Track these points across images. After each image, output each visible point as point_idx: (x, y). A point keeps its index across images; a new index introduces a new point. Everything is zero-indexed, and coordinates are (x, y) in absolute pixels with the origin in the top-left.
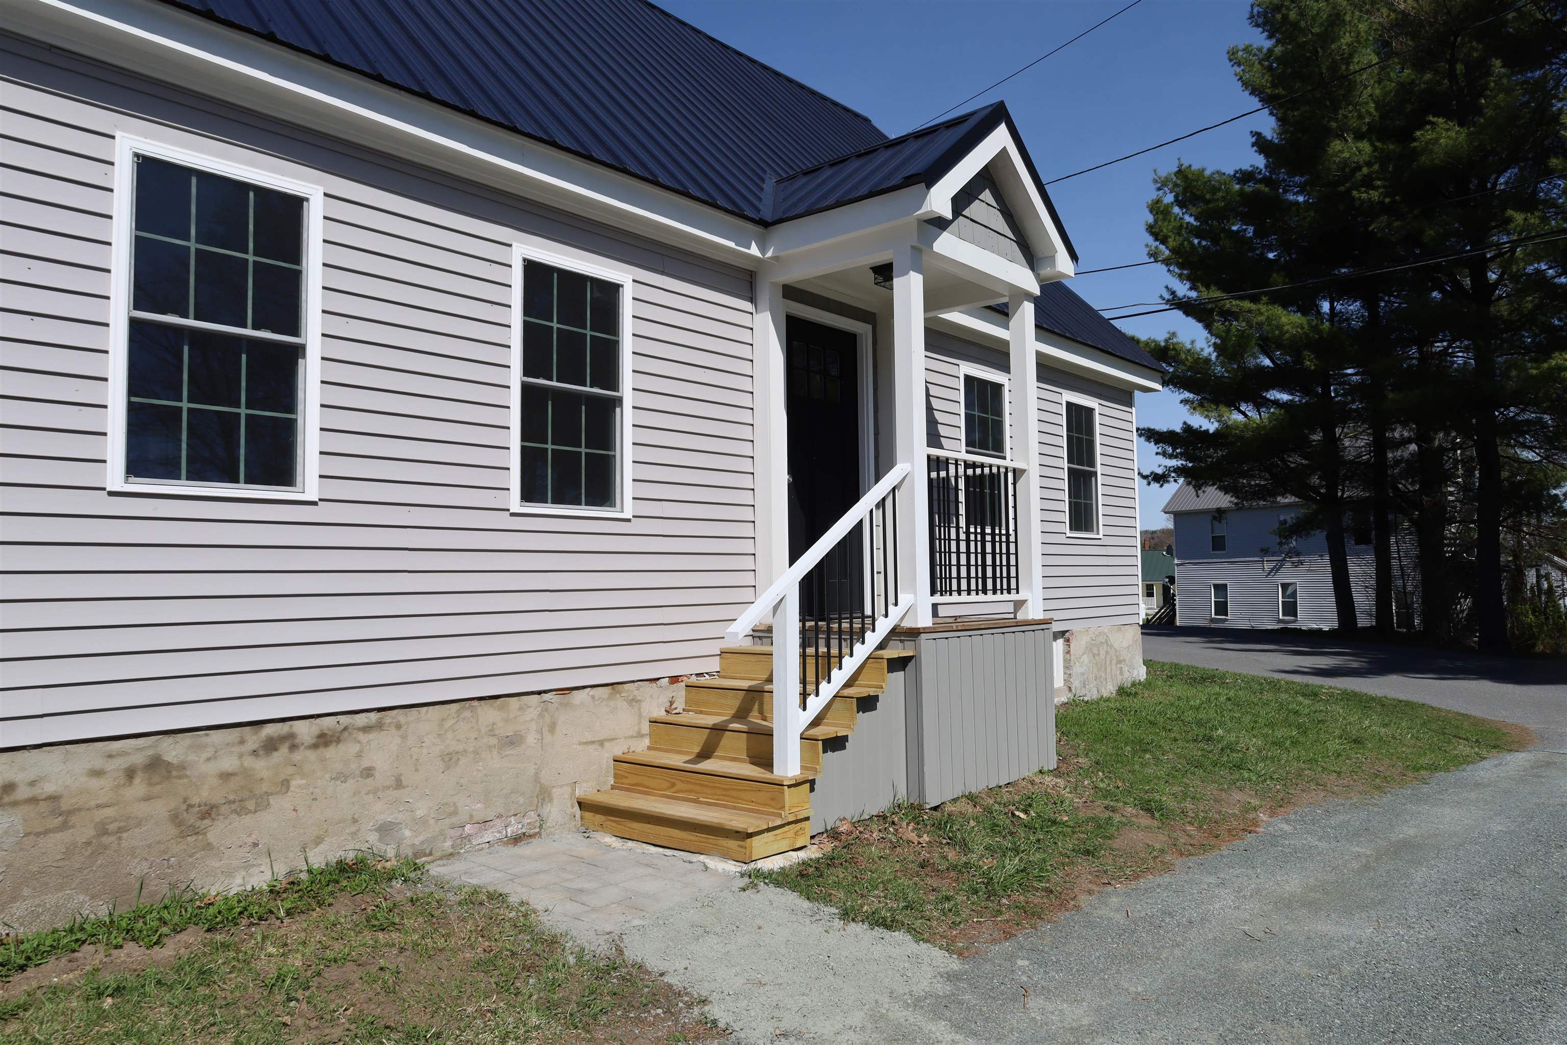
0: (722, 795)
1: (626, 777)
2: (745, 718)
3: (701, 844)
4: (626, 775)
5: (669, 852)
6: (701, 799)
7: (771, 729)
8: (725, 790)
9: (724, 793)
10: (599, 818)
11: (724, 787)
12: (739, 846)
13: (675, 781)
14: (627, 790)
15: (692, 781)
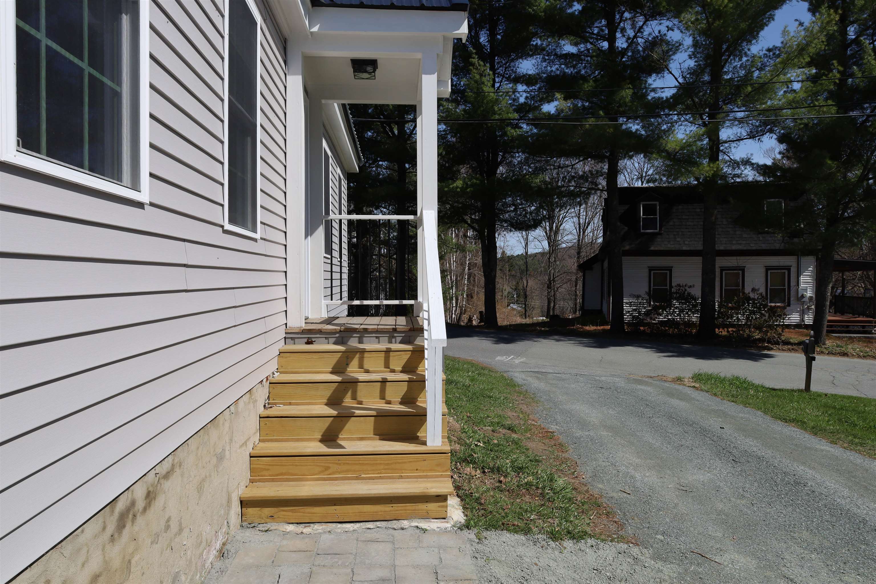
0: (385, 469)
1: (268, 470)
2: (340, 404)
3: (397, 512)
4: (267, 467)
5: (370, 525)
6: (363, 476)
7: (425, 409)
8: (388, 464)
9: (386, 467)
10: (267, 511)
11: (387, 462)
12: (439, 507)
13: (330, 465)
14: (273, 480)
15: (350, 462)
